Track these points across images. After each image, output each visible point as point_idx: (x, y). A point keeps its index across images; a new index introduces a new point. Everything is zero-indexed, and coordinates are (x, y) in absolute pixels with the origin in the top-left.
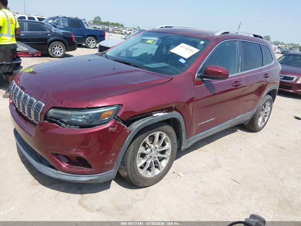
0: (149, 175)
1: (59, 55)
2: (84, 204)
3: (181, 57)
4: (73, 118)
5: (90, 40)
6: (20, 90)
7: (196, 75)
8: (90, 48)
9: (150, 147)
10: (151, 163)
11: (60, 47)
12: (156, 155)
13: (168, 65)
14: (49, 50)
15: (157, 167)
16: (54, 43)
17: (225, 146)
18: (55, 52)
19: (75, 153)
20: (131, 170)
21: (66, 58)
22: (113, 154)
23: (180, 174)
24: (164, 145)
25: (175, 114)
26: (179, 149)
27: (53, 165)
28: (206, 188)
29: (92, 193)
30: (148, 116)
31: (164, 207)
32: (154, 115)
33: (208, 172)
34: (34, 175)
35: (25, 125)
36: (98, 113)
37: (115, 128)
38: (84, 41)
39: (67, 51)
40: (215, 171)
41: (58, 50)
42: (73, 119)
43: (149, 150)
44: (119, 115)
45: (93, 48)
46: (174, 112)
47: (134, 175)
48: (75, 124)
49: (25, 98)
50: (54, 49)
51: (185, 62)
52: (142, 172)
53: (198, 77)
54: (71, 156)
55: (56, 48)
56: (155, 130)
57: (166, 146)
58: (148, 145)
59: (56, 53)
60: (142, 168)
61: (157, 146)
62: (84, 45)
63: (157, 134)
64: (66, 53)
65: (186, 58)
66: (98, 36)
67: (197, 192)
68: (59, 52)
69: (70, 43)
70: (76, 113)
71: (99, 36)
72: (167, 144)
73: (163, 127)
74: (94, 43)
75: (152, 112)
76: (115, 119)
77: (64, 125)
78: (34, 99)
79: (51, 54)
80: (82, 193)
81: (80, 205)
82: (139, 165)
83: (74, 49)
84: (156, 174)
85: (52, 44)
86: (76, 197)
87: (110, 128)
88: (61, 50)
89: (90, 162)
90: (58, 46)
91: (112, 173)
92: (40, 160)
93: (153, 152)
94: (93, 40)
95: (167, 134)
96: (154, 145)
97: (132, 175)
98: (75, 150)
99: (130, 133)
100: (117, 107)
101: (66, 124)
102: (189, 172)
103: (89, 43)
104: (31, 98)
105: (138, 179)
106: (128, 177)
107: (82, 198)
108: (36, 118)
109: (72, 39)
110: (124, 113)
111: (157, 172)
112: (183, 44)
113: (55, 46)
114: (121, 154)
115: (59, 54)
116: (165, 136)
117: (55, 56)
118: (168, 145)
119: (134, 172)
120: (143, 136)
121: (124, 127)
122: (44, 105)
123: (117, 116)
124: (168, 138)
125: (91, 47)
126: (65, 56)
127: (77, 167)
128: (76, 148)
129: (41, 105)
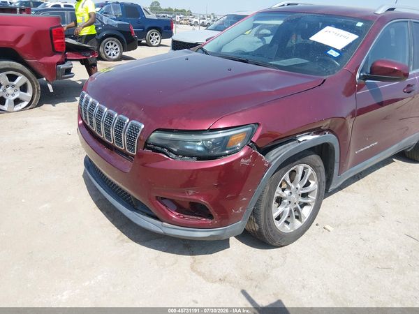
0: (287, 229)
1: (114, 57)
2: (199, 270)
3: (329, 48)
4: (188, 145)
5: (152, 35)
6: (98, 104)
7: (358, 76)
8: (152, 46)
9: (289, 187)
10: (291, 211)
11: (115, 46)
12: (297, 199)
13: (307, 61)
14: (101, 50)
15: (297, 217)
16: (106, 40)
17: (382, 184)
18: (109, 53)
19: (191, 197)
20: (265, 222)
21: (123, 62)
22: (244, 199)
23: (327, 227)
24: (308, 184)
25: (329, 138)
26: (327, 190)
27: (156, 214)
28: (371, 248)
29: (206, 254)
30: (291, 141)
31: (316, 277)
32: (300, 139)
33: (368, 224)
34: (119, 227)
35: (111, 157)
36: (224, 137)
37: (249, 160)
38: (144, 37)
39: (125, 50)
40: (377, 222)
41: (113, 49)
42: (188, 147)
43: (287, 192)
44: (254, 139)
45: (157, 46)
46: (327, 133)
47: (269, 230)
48: (190, 154)
49: (110, 116)
50: (107, 48)
51: (339, 54)
52: (278, 224)
53: (360, 78)
54: (182, 202)
55: (110, 46)
56: (299, 161)
57: (311, 186)
58: (287, 184)
59: (110, 55)
60: (278, 218)
61: (299, 186)
62: (144, 41)
63: (300, 168)
64: (124, 54)
65: (340, 49)
66: (163, 28)
67: (359, 254)
68: (114, 52)
69: (129, 39)
70: (194, 137)
71: (165, 28)
72: (313, 183)
73: (309, 157)
74: (158, 39)
75: (298, 134)
76: (248, 145)
77: (174, 156)
78: (125, 118)
79: (103, 55)
80: (192, 254)
81: (194, 271)
82: (275, 215)
83: (134, 48)
84: (296, 228)
85: (105, 41)
86: (185, 260)
87: (242, 160)
88: (117, 49)
89: (212, 210)
90: (112, 44)
91: (239, 226)
92: (133, 205)
93: (293, 196)
94: (156, 35)
95: (314, 167)
96: (295, 184)
97: (266, 229)
98: (191, 192)
99: (268, 167)
100: (252, 127)
101: (177, 154)
102: (340, 224)
103: (151, 38)
104: (121, 116)
105: (274, 235)
106: (260, 232)
107: (195, 261)
108: (131, 146)
109: (130, 33)
110: (261, 137)
111: (298, 224)
112: (328, 28)
113: (108, 45)
114: (254, 199)
115: (114, 55)
116: (310, 171)
117: (109, 58)
118: (314, 185)
119: (270, 225)
120: (282, 170)
121: (262, 158)
122: (143, 126)
123: (252, 142)
124: (315, 174)
125: (154, 44)
126: (122, 58)
127: (191, 217)
128: (193, 190)
129: (139, 127)
